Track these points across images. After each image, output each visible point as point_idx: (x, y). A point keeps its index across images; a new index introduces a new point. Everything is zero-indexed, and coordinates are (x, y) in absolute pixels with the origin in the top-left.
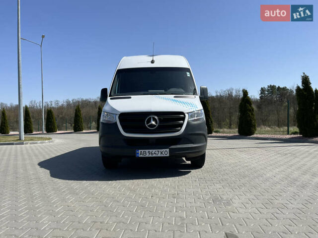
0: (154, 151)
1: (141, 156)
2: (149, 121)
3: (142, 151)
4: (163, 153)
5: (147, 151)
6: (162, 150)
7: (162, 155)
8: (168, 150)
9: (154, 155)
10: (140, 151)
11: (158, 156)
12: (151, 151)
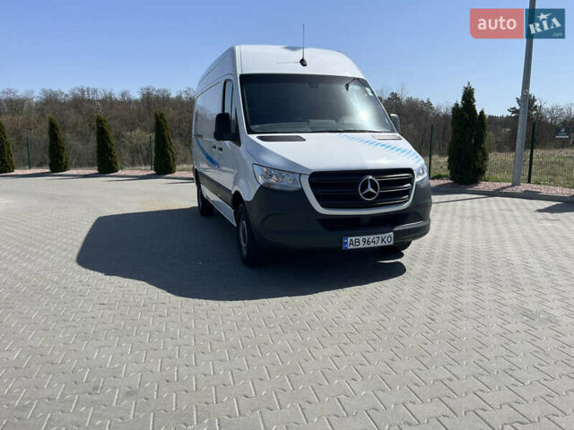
0: (371, 237)
1: (352, 247)
2: (365, 186)
3: (354, 238)
4: (385, 239)
5: (361, 238)
6: (384, 236)
7: (384, 244)
8: (392, 234)
9: (372, 245)
10: (349, 239)
11: (378, 245)
12: (367, 237)
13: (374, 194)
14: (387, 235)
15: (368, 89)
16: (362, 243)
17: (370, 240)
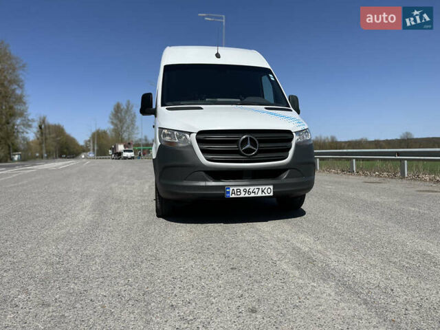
0: (252, 188)
1: (233, 196)
2: (244, 143)
3: (235, 188)
4: (265, 191)
5: (242, 188)
6: (264, 187)
7: (264, 195)
8: (272, 187)
9: (253, 195)
10: (231, 189)
11: (258, 195)
12: (247, 188)
13: (253, 151)
14: (267, 187)
15: (271, 76)
16: (243, 193)
17: (251, 191)
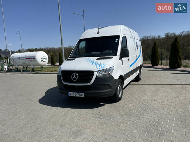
0: (76, 93)
1: (70, 95)
3: (71, 93)
4: (81, 95)
5: (73, 93)
6: (80, 93)
7: (80, 96)
8: (83, 93)
9: (76, 96)
10: (69, 93)
11: (78, 96)
12: (75, 93)
13: (76, 79)
14: (81, 93)
16: (73, 95)
17: (76, 94)
